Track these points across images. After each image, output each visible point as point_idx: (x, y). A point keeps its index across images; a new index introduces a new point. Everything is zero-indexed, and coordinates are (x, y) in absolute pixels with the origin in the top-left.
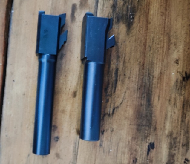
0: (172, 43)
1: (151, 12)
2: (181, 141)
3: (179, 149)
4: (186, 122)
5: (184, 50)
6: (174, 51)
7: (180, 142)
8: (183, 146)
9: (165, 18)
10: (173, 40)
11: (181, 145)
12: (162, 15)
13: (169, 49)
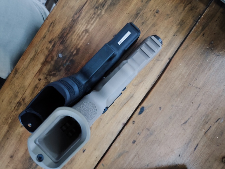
0: (20, 135)
1: (23, 153)
2: (37, 90)
3: (40, 87)
4: (31, 98)
5: (16, 129)
6: (21, 132)
7: (39, 90)
8: (38, 88)
9: (18, 148)
10: (19, 137)
11: (39, 89)
12: (19, 149)
13: (23, 134)
